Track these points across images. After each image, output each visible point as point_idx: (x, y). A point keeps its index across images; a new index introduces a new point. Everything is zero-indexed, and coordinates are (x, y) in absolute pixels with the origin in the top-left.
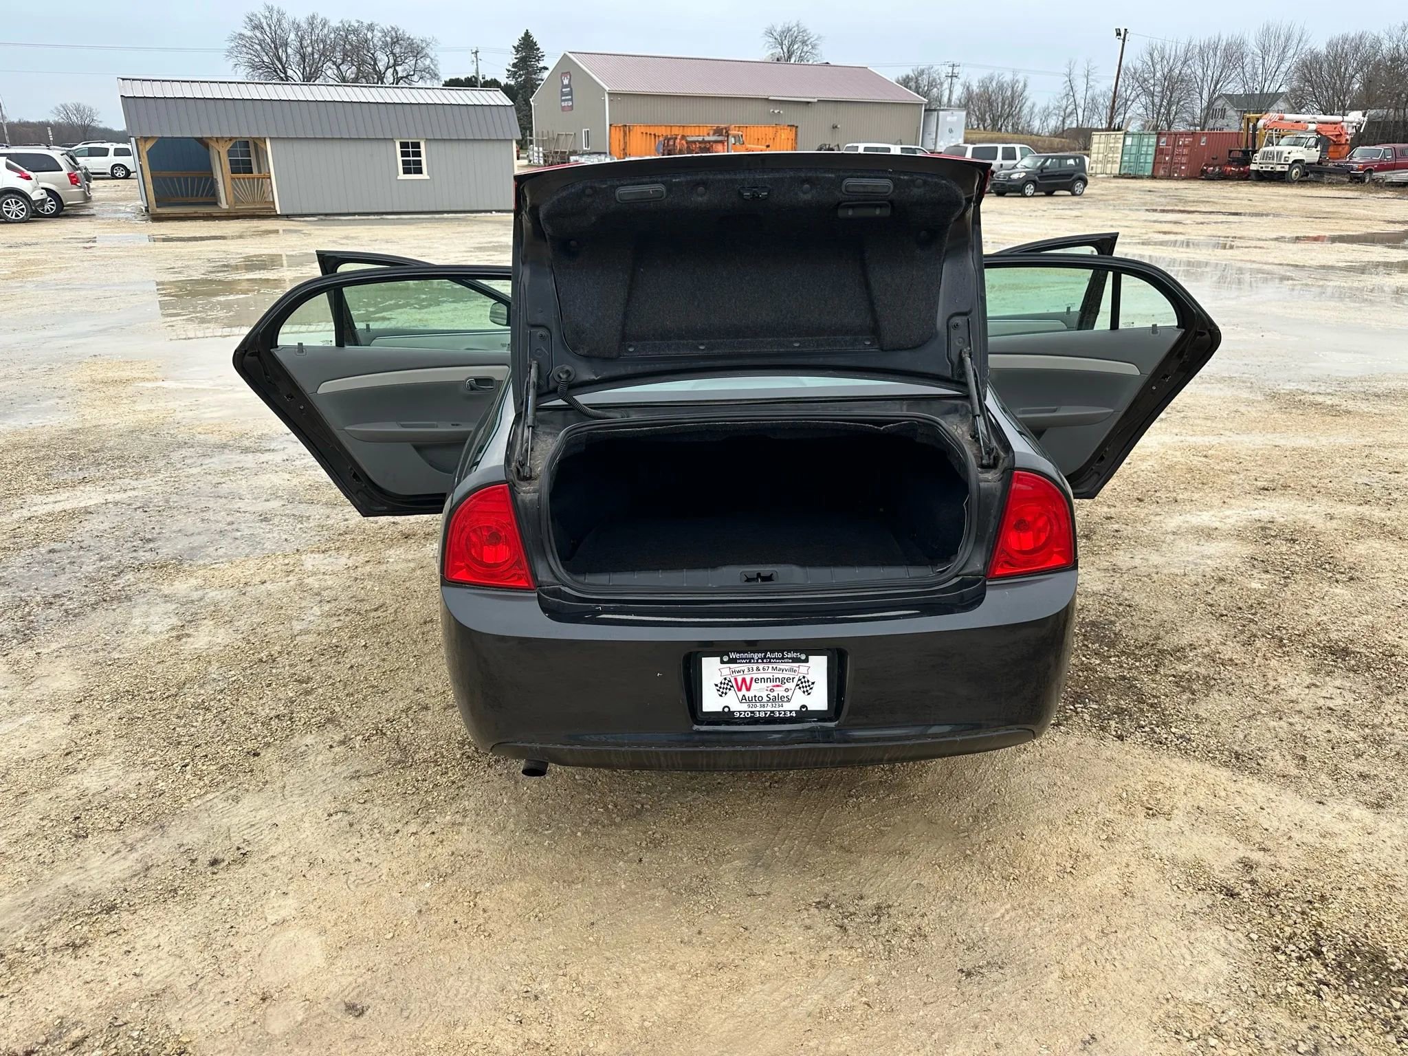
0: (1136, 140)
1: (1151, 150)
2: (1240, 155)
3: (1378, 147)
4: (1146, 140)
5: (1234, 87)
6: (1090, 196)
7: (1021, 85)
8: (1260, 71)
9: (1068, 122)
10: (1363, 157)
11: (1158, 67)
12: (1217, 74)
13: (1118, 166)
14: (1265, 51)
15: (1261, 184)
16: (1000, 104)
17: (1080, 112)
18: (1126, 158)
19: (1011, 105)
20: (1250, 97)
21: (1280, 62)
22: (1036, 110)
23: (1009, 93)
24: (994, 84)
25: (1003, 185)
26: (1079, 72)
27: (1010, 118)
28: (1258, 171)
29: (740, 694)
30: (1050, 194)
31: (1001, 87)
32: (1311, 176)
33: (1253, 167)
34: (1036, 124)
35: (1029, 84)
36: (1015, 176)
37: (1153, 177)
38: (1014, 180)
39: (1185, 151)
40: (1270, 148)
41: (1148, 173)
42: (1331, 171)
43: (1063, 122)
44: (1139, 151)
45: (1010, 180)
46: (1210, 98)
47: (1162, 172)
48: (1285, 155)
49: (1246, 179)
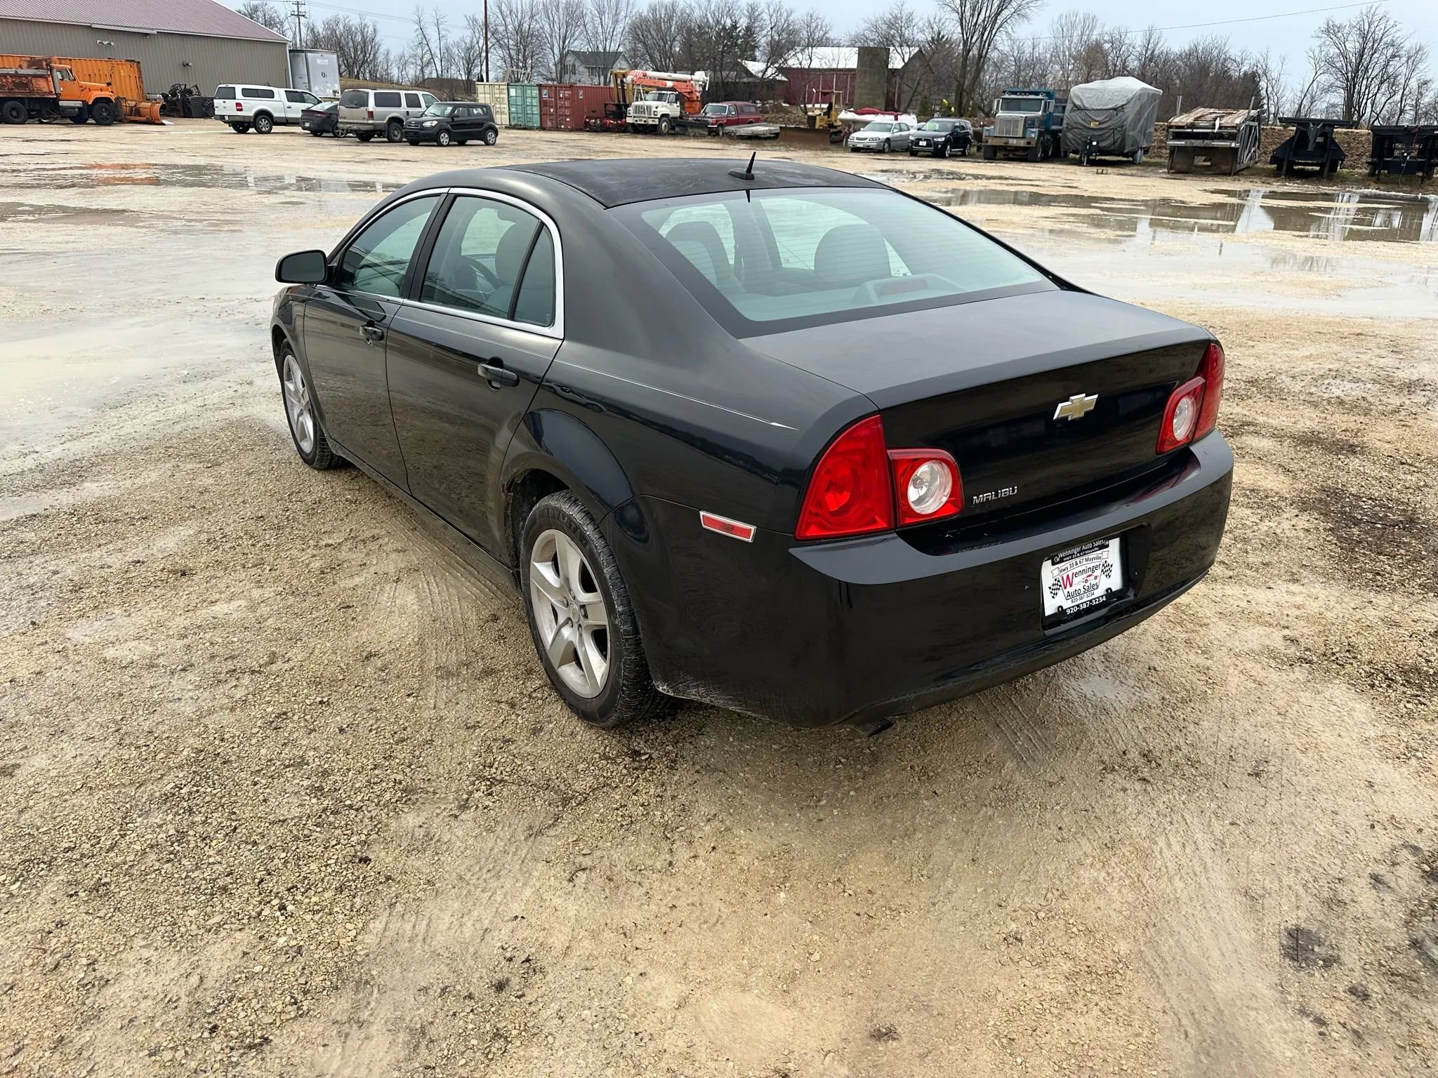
0: (519, 91)
1: (536, 102)
2: (614, 109)
3: (724, 104)
4: (529, 92)
5: (579, 45)
6: (502, 146)
7: (371, 29)
8: (600, 30)
9: (427, 71)
10: (714, 112)
11: (508, 20)
12: (563, 31)
13: (507, 116)
14: (601, 13)
15: (640, 136)
16: (352, 50)
17: (437, 61)
18: (513, 110)
19: (364, 51)
20: (595, 54)
21: (616, 22)
22: (391, 57)
23: (359, 38)
24: (341, 27)
25: (416, 133)
26: (428, 21)
27: (366, 65)
28: (633, 124)
29: (1066, 591)
30: (462, 143)
31: (349, 30)
32: (677, 129)
33: (629, 120)
34: (395, 73)
35: (378, 28)
36: (427, 124)
37: (542, 128)
38: (427, 128)
39: (567, 104)
40: (640, 103)
41: (537, 124)
42: (692, 125)
43: (422, 70)
44: (524, 102)
45: (423, 128)
46: (561, 54)
47: (549, 124)
48: (654, 109)
49: (624, 131)
